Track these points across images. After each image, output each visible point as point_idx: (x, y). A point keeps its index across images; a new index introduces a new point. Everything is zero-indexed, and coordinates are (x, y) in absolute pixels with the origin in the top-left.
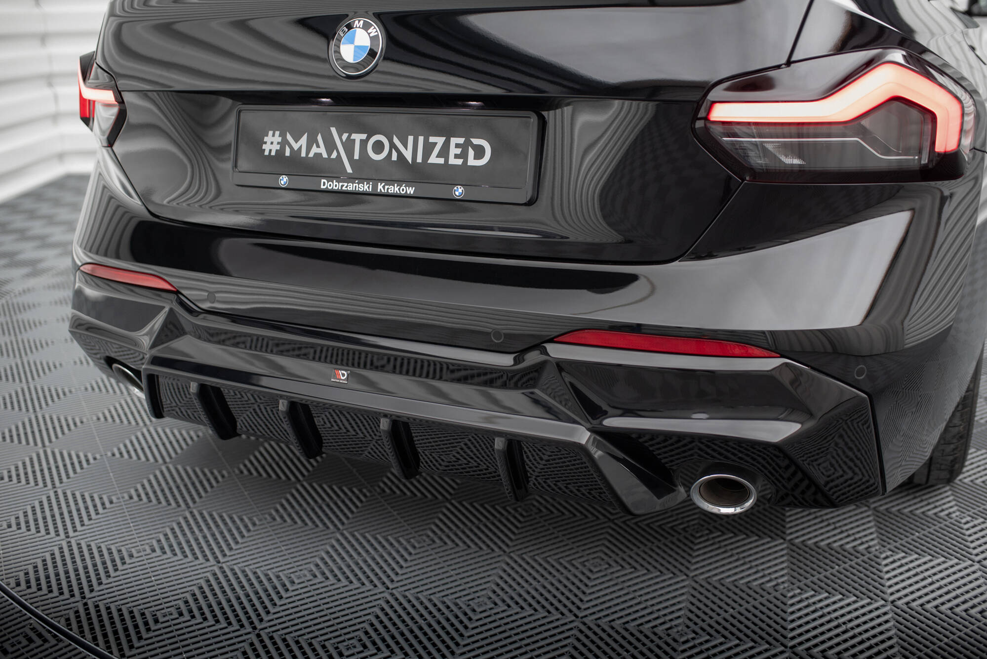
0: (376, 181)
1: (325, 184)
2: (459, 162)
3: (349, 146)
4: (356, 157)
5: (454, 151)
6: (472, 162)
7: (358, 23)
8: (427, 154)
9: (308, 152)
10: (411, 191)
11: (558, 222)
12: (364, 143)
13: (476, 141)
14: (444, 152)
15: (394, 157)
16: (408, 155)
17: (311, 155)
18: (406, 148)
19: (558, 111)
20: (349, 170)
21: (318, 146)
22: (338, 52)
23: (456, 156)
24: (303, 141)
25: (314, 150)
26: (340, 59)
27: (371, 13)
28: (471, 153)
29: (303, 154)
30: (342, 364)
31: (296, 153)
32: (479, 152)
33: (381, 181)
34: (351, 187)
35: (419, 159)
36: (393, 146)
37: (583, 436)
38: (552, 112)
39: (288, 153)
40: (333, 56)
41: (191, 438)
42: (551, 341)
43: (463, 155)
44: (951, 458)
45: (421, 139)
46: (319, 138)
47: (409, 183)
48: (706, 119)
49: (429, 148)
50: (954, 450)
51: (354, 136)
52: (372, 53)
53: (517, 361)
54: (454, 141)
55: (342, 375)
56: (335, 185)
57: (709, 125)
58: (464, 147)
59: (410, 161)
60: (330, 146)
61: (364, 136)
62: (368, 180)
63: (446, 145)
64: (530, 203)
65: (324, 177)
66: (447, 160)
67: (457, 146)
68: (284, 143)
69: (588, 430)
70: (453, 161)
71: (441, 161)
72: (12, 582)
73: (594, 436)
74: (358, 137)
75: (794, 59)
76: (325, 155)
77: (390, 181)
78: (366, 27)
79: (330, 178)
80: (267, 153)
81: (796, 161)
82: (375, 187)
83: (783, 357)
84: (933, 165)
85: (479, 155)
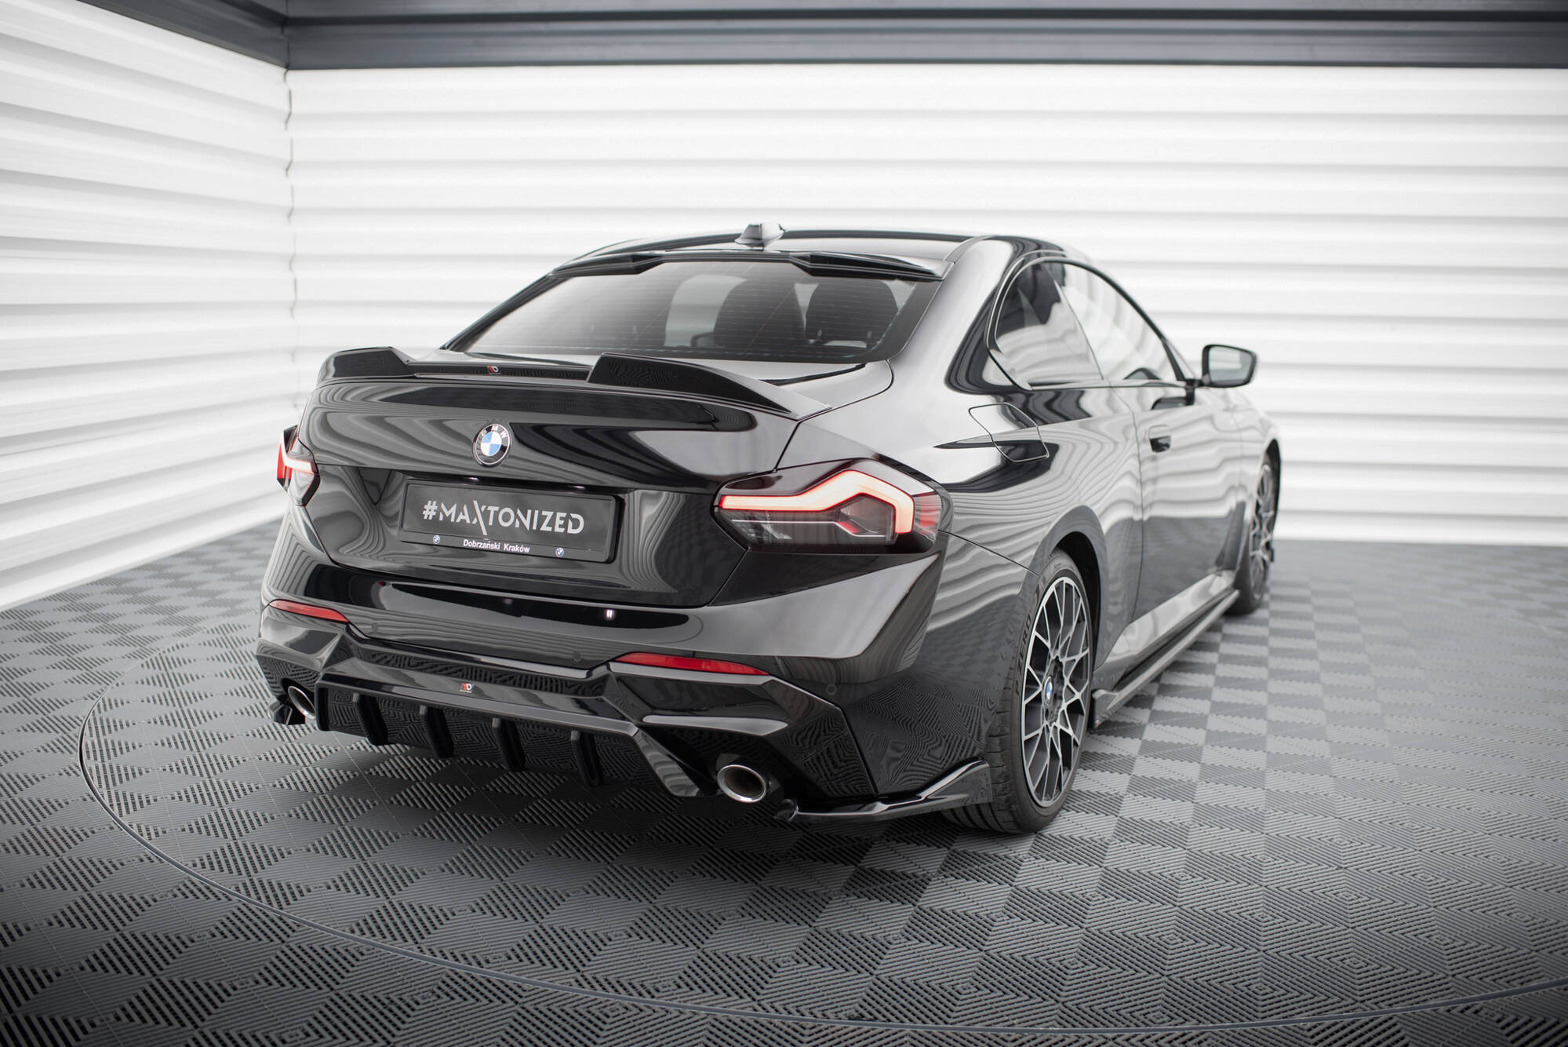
0: (502, 542)
1: (467, 543)
2: (562, 530)
3: (486, 515)
4: (491, 523)
5: (559, 522)
6: (571, 531)
7: (495, 428)
8: (540, 525)
9: (456, 518)
10: (527, 550)
11: (624, 575)
12: (496, 514)
13: (574, 516)
14: (552, 523)
15: (517, 525)
16: (527, 523)
17: (458, 521)
18: (526, 518)
19: (631, 494)
20: (485, 533)
21: (464, 514)
22: (479, 449)
23: (560, 526)
24: (453, 509)
25: (461, 517)
26: (481, 454)
27: (508, 423)
28: (570, 524)
29: (453, 520)
30: (467, 678)
31: (447, 519)
32: (576, 524)
33: (507, 542)
34: (485, 546)
35: (534, 528)
36: (517, 516)
37: (633, 731)
38: (627, 495)
39: (441, 519)
40: (476, 452)
41: (348, 776)
42: (613, 660)
43: (565, 526)
44: (1004, 797)
45: (537, 512)
46: (465, 508)
47: (526, 544)
48: (720, 506)
49: (541, 519)
50: (1004, 789)
51: (490, 508)
52: (503, 448)
53: (589, 675)
54: (560, 515)
55: (469, 687)
56: (473, 544)
57: (722, 511)
58: (566, 520)
59: (528, 528)
60: (473, 515)
61: (497, 509)
62: (497, 541)
63: (554, 518)
64: (609, 562)
65: (466, 538)
66: (553, 529)
67: (561, 518)
68: (439, 510)
69: (637, 726)
70: (558, 529)
71: (549, 529)
72: (190, 864)
73: (641, 732)
74: (493, 509)
75: (779, 467)
76: (468, 521)
77: (513, 543)
78: (499, 432)
79: (471, 539)
80: (425, 518)
81: (786, 537)
82: (502, 546)
83: (770, 674)
84: (894, 542)
85: (576, 526)
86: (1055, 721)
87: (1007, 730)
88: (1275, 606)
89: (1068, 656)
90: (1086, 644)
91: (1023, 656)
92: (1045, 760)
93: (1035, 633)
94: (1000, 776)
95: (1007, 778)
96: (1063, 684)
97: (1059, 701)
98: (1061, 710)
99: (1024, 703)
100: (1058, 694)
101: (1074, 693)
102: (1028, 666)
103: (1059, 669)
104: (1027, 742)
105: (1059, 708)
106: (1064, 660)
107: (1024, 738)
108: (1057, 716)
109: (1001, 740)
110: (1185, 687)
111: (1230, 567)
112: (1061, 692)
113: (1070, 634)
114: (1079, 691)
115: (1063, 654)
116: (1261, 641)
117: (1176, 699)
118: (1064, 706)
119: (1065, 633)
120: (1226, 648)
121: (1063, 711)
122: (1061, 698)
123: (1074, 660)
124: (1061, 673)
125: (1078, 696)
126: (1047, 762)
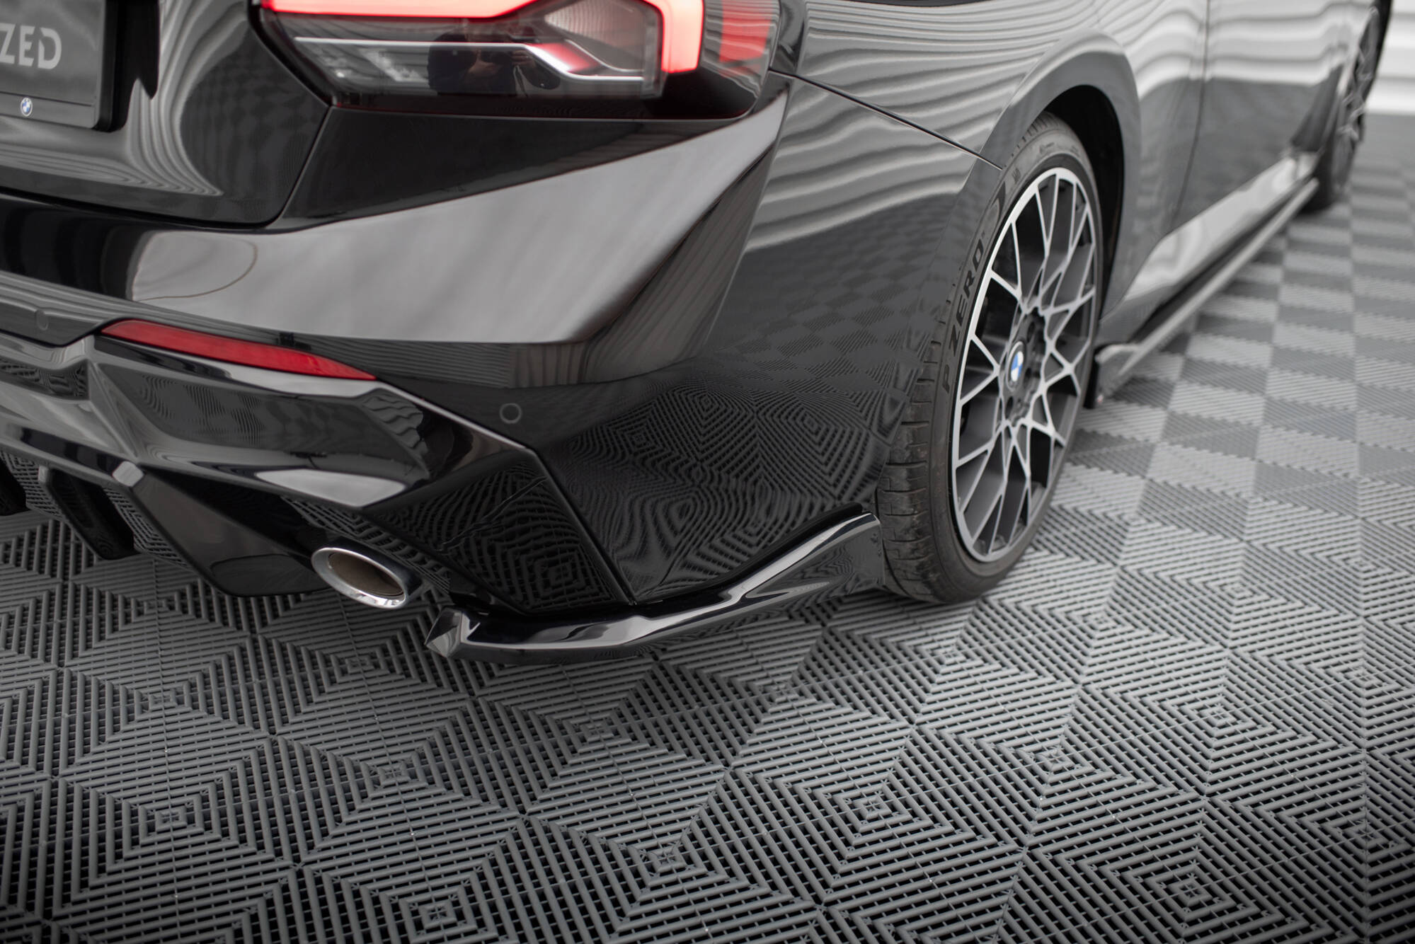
2: (30, 62)
5: (23, 45)
6: (43, 63)
13: (48, 32)
14: (14, 47)
28: (41, 49)
32: (50, 49)
42: (98, 332)
43: (32, 53)
44: (915, 563)
48: (268, 6)
50: (913, 551)
54: (25, 30)
57: (273, 15)
58: (32, 38)
63: (16, 36)
66: (17, 59)
67: (28, 38)
69: (141, 467)
70: (23, 60)
71: (12, 59)
83: (378, 379)
84: (659, 93)
85: (49, 55)
86: (1024, 415)
87: (923, 454)
88: (1358, 201)
89: (1056, 304)
90: (1091, 280)
91: (963, 319)
92: (997, 489)
93: (990, 274)
94: (907, 531)
95: (920, 533)
96: (1043, 351)
97: (1034, 380)
98: (1036, 396)
99: (960, 403)
100: (1034, 369)
101: (1061, 366)
102: (972, 336)
103: (1038, 327)
104: (959, 470)
105: (1033, 392)
106: (1047, 313)
107: (957, 462)
108: (1028, 406)
109: (910, 471)
110: (1235, 321)
111: (1311, 149)
112: (1039, 365)
113: (1062, 269)
114: (1070, 360)
115: (1046, 302)
116: (1340, 251)
117: (1221, 340)
118: (1043, 387)
119: (1053, 266)
120: (1294, 261)
121: (1040, 398)
122: (1038, 375)
123: (1067, 312)
124: (1041, 334)
125: (1068, 369)
126: (1002, 491)
